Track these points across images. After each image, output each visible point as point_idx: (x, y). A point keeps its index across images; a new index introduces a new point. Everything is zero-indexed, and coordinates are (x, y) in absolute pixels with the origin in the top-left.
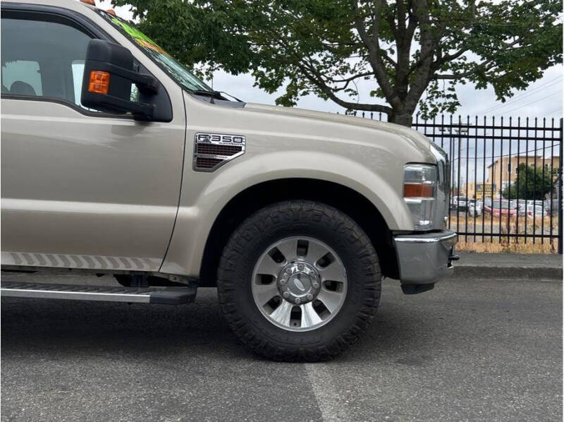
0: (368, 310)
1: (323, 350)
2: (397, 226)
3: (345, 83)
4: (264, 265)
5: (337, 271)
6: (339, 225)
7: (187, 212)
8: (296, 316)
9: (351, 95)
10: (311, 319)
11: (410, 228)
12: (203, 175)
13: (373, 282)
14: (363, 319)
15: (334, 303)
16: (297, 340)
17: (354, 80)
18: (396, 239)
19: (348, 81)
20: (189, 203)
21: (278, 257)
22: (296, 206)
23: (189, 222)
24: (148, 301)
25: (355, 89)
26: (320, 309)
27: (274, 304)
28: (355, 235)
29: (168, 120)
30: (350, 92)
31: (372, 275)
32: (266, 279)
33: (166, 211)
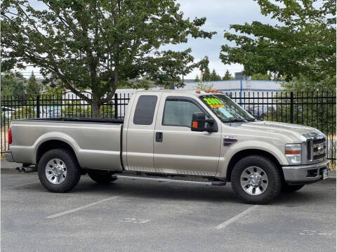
2: (283, 164)
4: (244, 175)
5: (265, 177)
7: (222, 159)
8: (254, 190)
10: (258, 192)
11: (288, 164)
12: (226, 148)
15: (265, 186)
18: (283, 168)
20: (222, 156)
21: (249, 173)
22: (252, 157)
23: (222, 162)
24: (211, 185)
26: (261, 188)
27: (247, 187)
29: (217, 132)
32: (246, 179)
33: (216, 158)
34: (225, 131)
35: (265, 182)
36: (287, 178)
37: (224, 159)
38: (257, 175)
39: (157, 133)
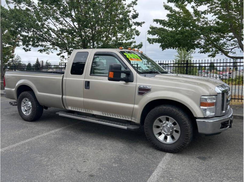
0: (186, 141)
1: (172, 150)
2: (197, 116)
3: (231, 50)
4: (156, 123)
5: (177, 128)
6: (177, 114)
7: (136, 106)
8: (166, 138)
9: (233, 54)
10: (169, 140)
11: (202, 116)
12: (140, 96)
13: (188, 132)
14: (185, 143)
15: (177, 136)
16: (165, 146)
17: (234, 49)
18: (197, 120)
19: (232, 49)
20: (137, 104)
21: (161, 121)
22: (164, 107)
23: (137, 109)
24: (126, 129)
25: (234, 52)
26: (173, 137)
27: (160, 134)
28: (182, 117)
29: (133, 82)
30: (233, 53)
31: (188, 130)
32: (158, 127)
33: (131, 106)
34: (140, 81)
35: (177, 131)
36: (200, 130)
37: (138, 107)
38: (169, 124)
39: (86, 82)
